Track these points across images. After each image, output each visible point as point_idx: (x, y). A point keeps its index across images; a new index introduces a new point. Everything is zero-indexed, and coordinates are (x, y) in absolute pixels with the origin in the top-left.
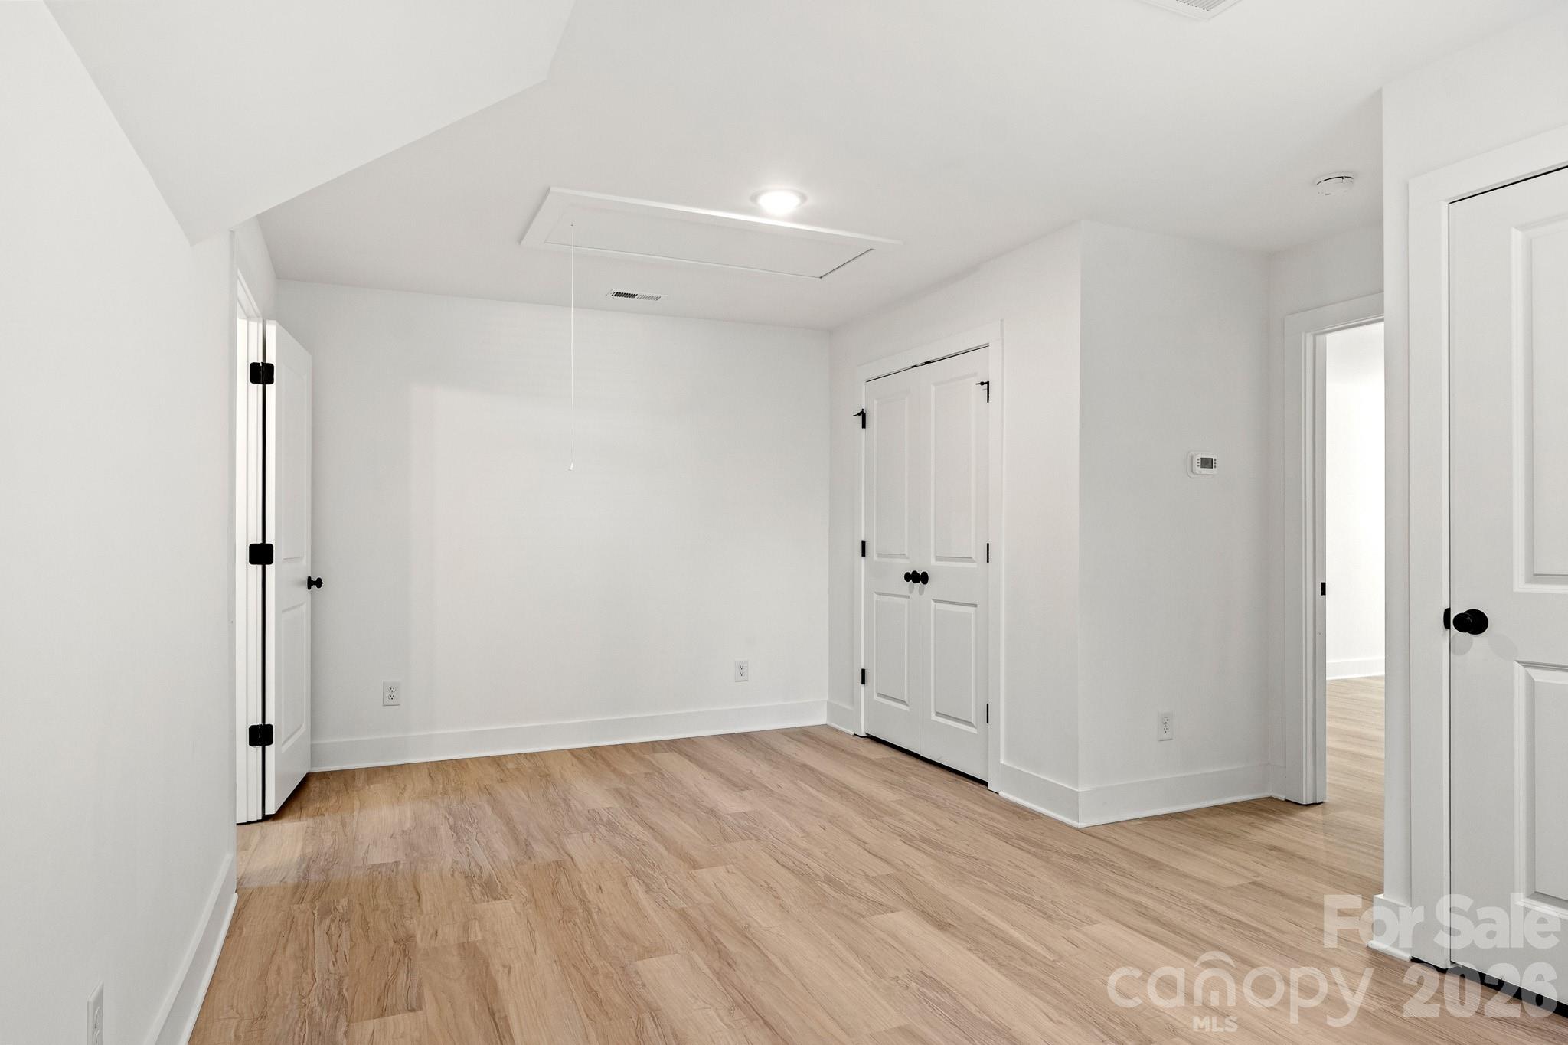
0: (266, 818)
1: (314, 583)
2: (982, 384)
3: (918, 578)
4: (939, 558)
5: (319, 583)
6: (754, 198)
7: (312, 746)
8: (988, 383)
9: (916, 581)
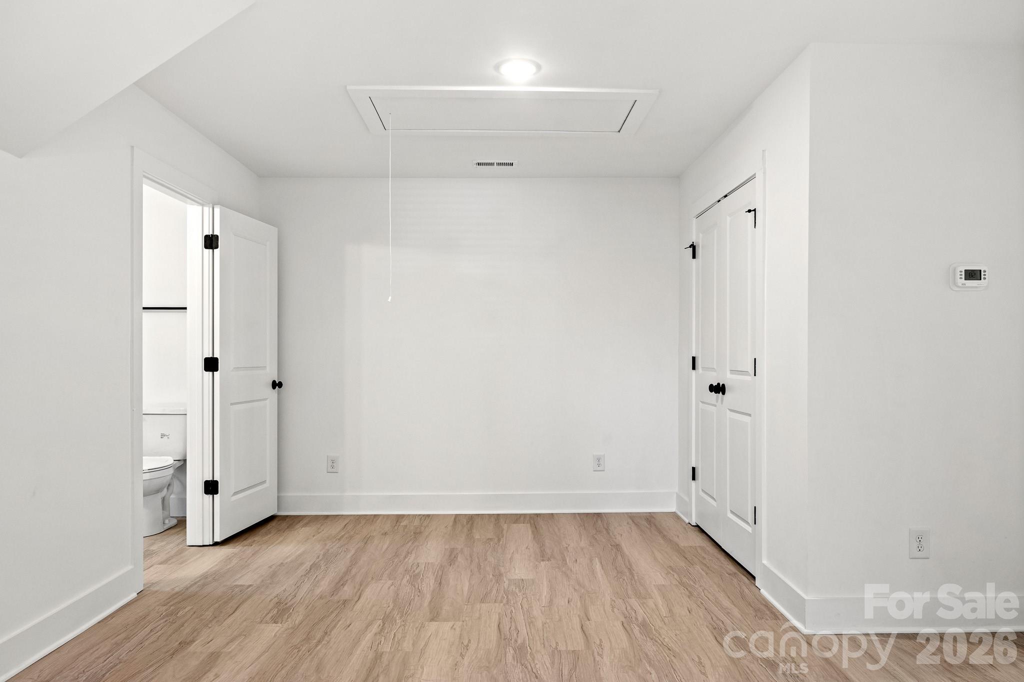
0: (216, 544)
1: (276, 385)
2: (749, 211)
3: (718, 389)
4: (732, 372)
5: (280, 385)
6: (497, 67)
7: (278, 497)
8: (755, 210)
9: (717, 392)
